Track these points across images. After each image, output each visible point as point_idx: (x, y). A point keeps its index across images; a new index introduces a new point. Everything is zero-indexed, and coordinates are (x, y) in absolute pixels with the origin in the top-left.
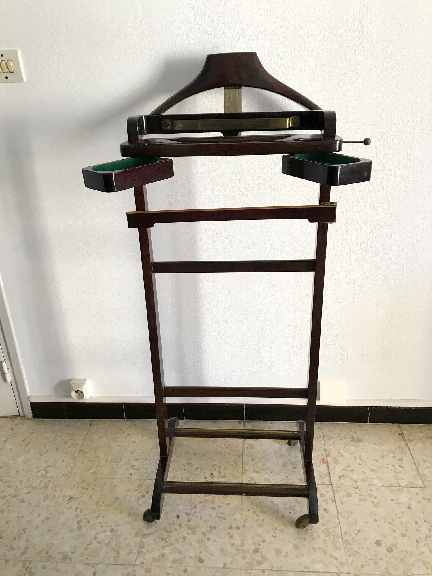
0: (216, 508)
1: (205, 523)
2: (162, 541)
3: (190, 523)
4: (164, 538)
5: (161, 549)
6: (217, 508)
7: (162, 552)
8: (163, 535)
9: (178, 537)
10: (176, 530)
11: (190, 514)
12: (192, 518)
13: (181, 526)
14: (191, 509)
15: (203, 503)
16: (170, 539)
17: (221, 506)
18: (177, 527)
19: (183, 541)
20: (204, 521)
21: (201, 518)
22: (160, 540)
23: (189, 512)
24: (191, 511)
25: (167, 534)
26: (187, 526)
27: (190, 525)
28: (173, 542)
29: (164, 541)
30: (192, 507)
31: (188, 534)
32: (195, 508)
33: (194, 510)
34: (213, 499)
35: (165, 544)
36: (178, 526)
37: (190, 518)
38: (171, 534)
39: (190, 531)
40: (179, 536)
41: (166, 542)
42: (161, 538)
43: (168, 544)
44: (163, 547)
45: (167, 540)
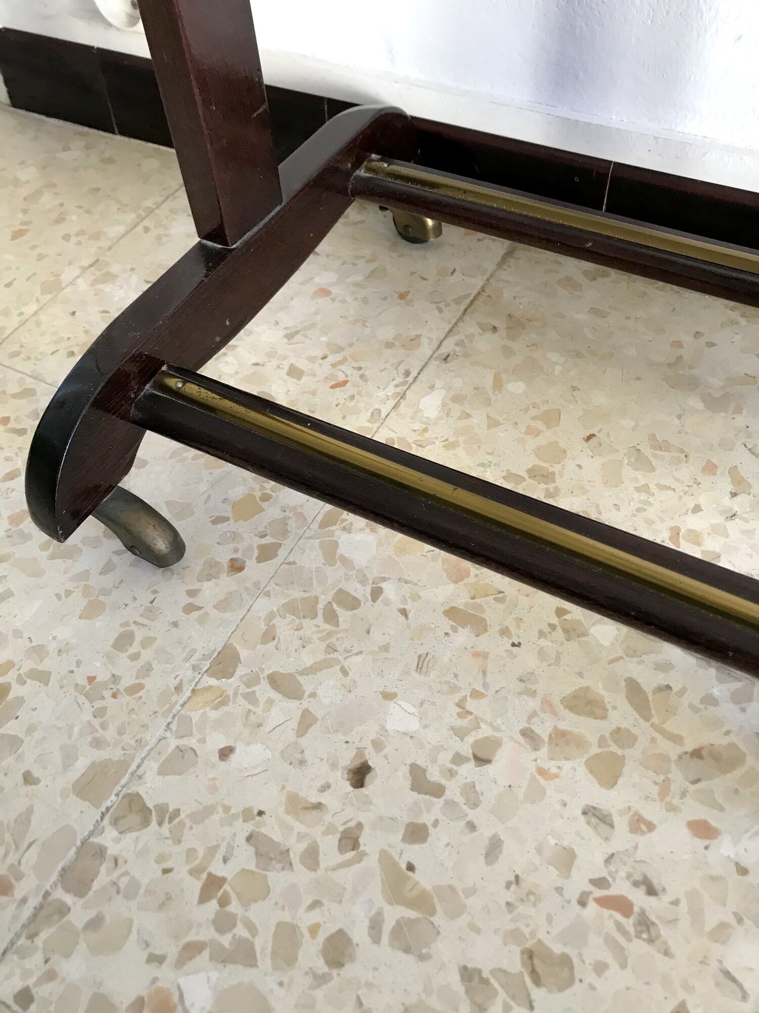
0: (616, 819)
1: (509, 896)
2: (205, 896)
3: (413, 853)
4: (222, 881)
5: (172, 951)
6: (621, 824)
7: (167, 976)
8: (225, 860)
9: (305, 919)
10: (311, 857)
11: (437, 791)
12: (436, 823)
13: (355, 845)
14: (458, 759)
15: (544, 751)
16: (255, 913)
17: (651, 827)
18: (329, 846)
19: (321, 966)
20: (508, 885)
21: (493, 850)
22: (196, 886)
23: (434, 775)
24: (452, 774)
25: (252, 865)
26: (385, 858)
27: (411, 868)
28: (263, 943)
29: (213, 905)
30: (466, 749)
31: (375, 926)
32: (481, 760)
33: (468, 770)
34: (614, 748)
35: (207, 934)
36: (334, 839)
37: (427, 819)
38: (277, 879)
39: (393, 914)
40: (315, 917)
41: (224, 923)
42: (204, 876)
43: (226, 940)
44: (191, 950)
45: (234, 907)
